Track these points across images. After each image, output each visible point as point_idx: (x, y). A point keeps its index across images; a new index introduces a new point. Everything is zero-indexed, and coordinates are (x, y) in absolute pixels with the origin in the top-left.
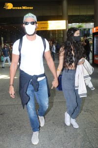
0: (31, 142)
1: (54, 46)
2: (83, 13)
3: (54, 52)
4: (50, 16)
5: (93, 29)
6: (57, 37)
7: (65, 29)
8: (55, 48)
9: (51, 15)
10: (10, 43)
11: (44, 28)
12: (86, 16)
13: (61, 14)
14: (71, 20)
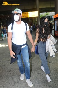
0: (20, 79)
1: (32, 27)
2: (48, 6)
5: (54, 16)
6: (33, 21)
7: (38, 16)
8: (32, 28)
10: (6, 26)
11: (25, 16)
12: (50, 8)
13: (35, 8)
14: (41, 11)
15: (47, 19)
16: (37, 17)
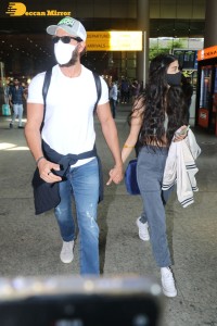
1: (115, 86)
2: (184, 15)
3: (115, 98)
4: (110, 19)
5: (201, 51)
7: (139, 48)
9: (113, 16)
12: (189, 22)
13: (135, 16)
14: (155, 29)
15: (175, 64)
16: (138, 53)
